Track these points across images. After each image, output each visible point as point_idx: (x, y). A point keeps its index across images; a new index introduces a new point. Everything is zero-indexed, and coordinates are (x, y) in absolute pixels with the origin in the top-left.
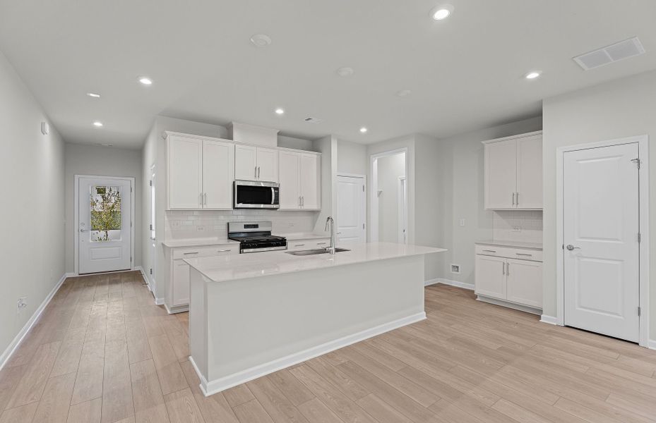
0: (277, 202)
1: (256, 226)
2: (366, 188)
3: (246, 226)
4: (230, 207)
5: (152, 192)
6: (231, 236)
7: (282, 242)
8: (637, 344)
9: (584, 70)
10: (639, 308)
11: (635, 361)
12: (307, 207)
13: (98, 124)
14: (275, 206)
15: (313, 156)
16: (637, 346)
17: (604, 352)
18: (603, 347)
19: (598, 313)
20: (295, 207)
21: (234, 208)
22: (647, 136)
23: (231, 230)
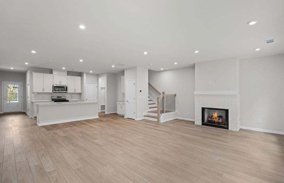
0: (66, 90)
1: (61, 97)
2: (98, 86)
3: (57, 97)
4: (52, 92)
5: (28, 88)
6: (53, 100)
7: (68, 101)
10: (134, 112)
12: (77, 92)
13: (12, 68)
14: (66, 92)
15: (79, 78)
19: (131, 115)
20: (73, 92)
21: (53, 92)
23: (53, 98)
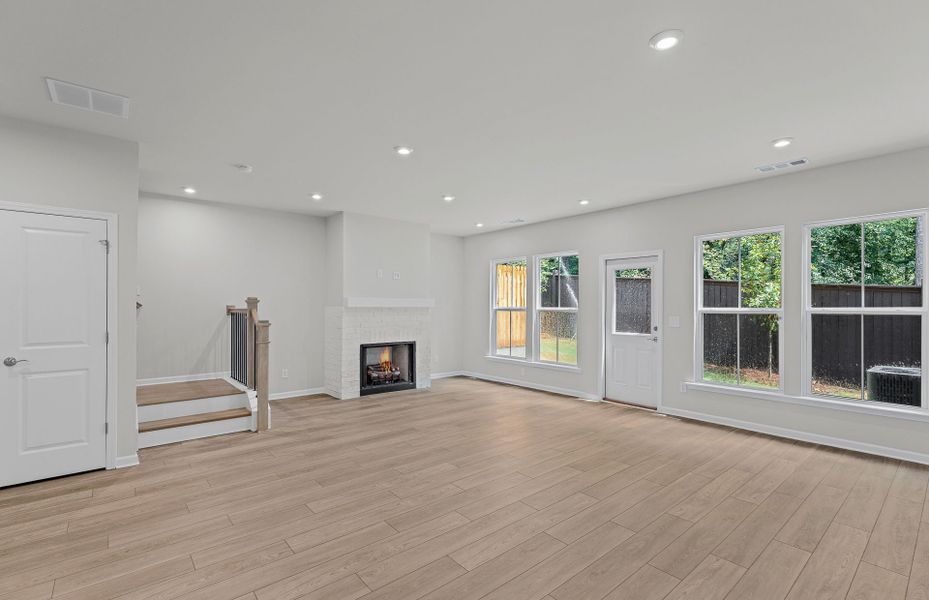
8: (104, 469)
9: (51, 100)
10: (106, 424)
11: (112, 489)
16: (103, 472)
17: (73, 496)
18: (71, 491)
19: (65, 447)
22: (116, 215)
